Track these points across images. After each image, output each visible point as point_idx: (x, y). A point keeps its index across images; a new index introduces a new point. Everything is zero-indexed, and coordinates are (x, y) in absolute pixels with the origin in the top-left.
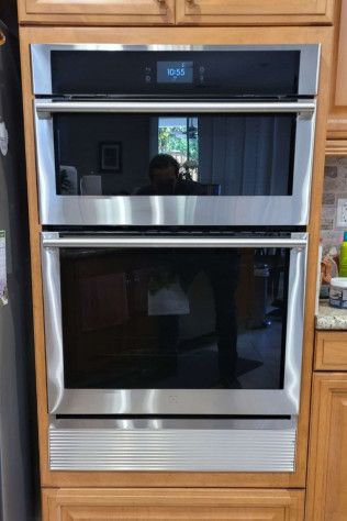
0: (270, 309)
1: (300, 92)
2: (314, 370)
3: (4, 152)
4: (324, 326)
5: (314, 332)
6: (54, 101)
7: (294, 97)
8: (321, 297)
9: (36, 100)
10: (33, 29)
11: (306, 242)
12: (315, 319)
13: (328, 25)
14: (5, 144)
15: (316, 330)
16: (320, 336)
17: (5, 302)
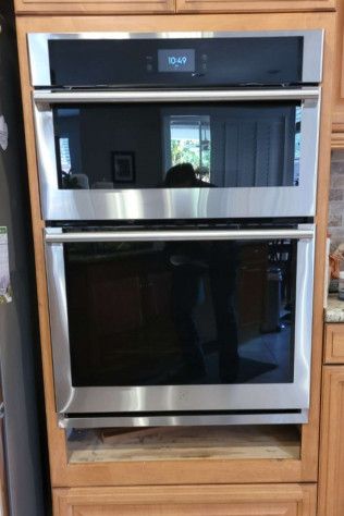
0: (283, 313)
1: (304, 80)
2: (323, 364)
3: (4, 147)
4: (333, 319)
5: (323, 325)
6: (53, 92)
7: (298, 84)
8: (330, 292)
9: (35, 92)
10: (31, 19)
11: (314, 233)
12: (324, 311)
13: (331, 11)
14: (5, 138)
15: (325, 323)
16: (330, 328)
17: (9, 300)
